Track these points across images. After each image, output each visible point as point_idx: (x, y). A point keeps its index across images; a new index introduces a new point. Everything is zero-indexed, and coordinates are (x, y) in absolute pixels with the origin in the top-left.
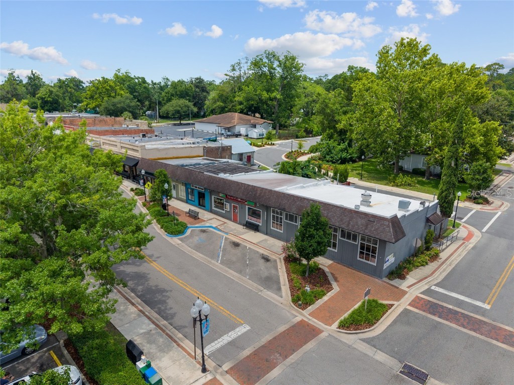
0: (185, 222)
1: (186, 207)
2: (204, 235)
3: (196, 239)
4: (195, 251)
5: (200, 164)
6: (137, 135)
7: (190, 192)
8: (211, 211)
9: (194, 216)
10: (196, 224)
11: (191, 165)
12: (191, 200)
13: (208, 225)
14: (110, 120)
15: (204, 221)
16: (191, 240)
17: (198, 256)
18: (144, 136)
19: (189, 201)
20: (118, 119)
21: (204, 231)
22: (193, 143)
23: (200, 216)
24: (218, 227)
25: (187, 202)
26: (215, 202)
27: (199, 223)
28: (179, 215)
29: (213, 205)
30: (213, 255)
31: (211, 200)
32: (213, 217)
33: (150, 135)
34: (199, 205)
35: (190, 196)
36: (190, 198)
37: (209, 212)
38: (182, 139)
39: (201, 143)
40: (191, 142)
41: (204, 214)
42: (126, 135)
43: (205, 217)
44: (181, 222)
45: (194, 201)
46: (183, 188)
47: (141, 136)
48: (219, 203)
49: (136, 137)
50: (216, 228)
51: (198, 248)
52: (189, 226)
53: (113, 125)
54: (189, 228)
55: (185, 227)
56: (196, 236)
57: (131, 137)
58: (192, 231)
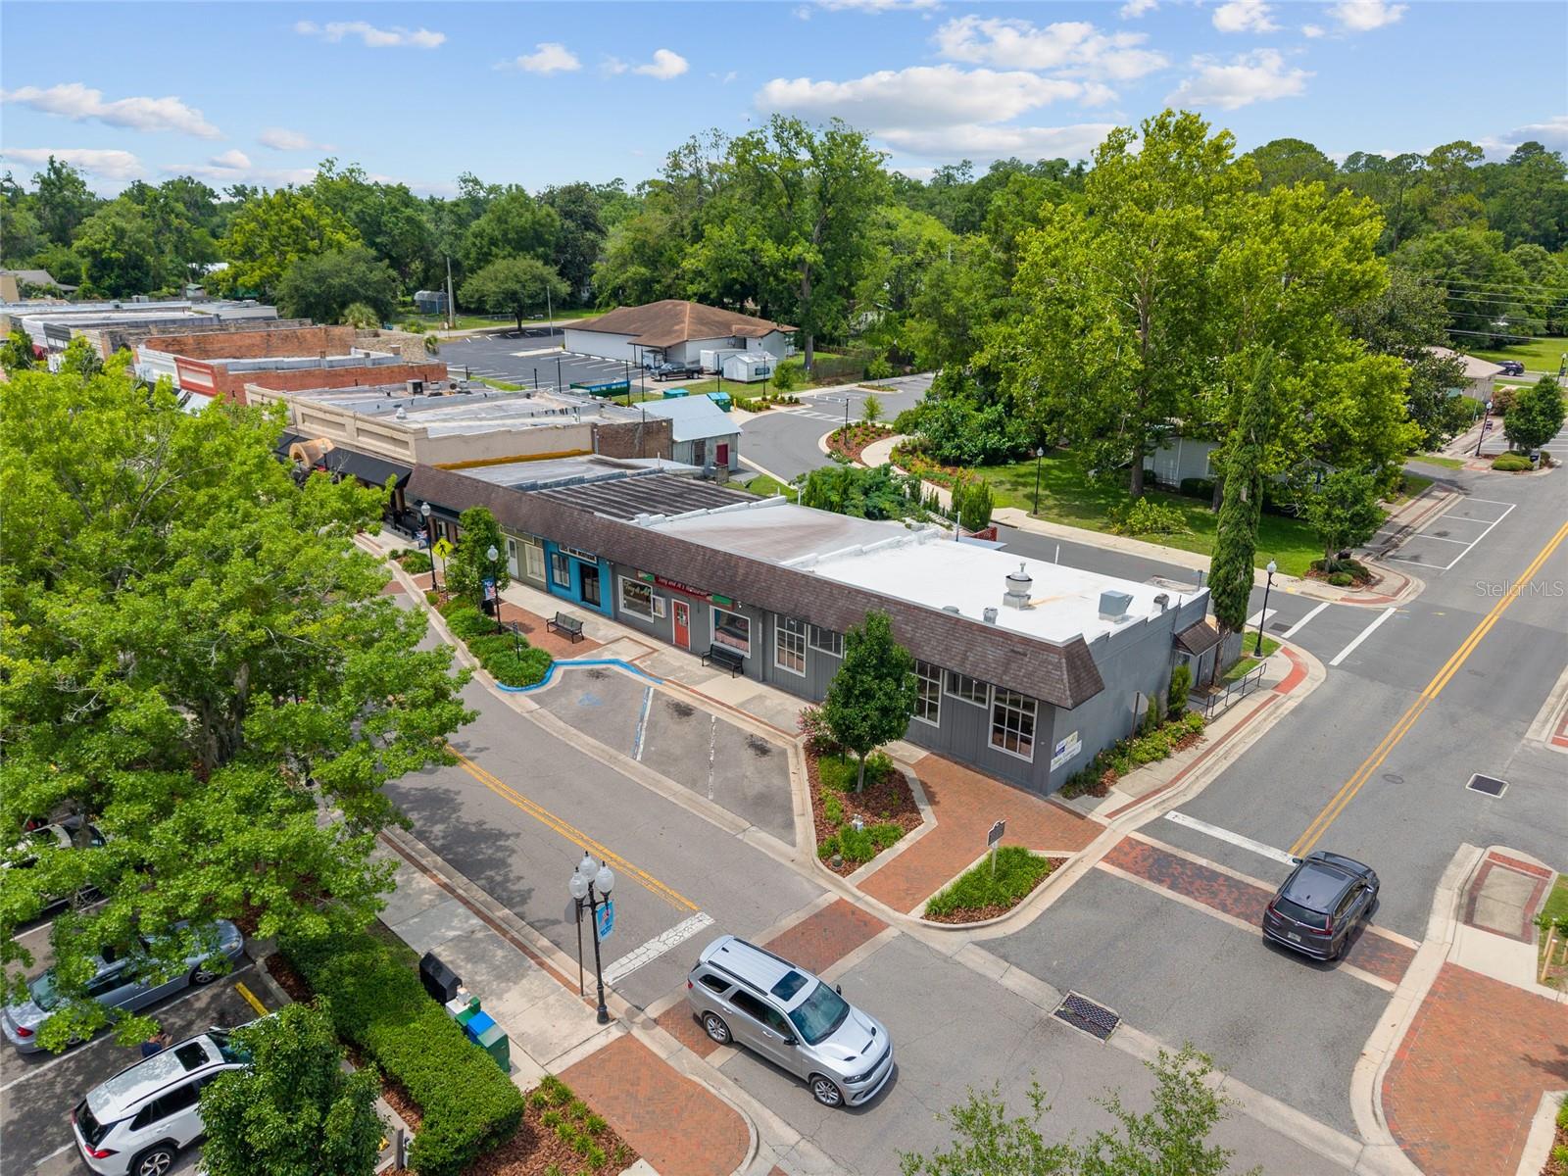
0: (546, 649)
1: (547, 607)
2: (599, 684)
3: (577, 697)
4: (575, 731)
5: (581, 481)
6: (397, 385)
7: (555, 560)
8: (617, 618)
9: (571, 632)
10: (574, 654)
11: (558, 484)
12: (562, 586)
13: (607, 656)
14: (314, 335)
15: (599, 645)
16: (563, 700)
17: (584, 742)
18: (418, 388)
19: (555, 588)
20: (337, 330)
21: (597, 675)
22: (563, 412)
23: (586, 631)
24: (637, 662)
25: (549, 592)
26: (627, 592)
27: (581, 651)
28: (528, 630)
29: (622, 602)
30: (623, 741)
31: (615, 587)
32: (620, 635)
33: (436, 386)
34: (584, 598)
35: (557, 573)
36: (557, 580)
37: (609, 618)
38: (528, 396)
39: (586, 411)
40: (557, 409)
41: (597, 627)
42: (367, 387)
43: (601, 633)
44: (535, 650)
45: (569, 589)
46: (539, 552)
47: (410, 388)
48: (636, 596)
49: (395, 390)
50: (628, 665)
51: (583, 721)
52: (557, 660)
53: (323, 354)
54: (557, 665)
55: (549, 665)
56: (577, 687)
57: (381, 391)
58: (566, 673)
